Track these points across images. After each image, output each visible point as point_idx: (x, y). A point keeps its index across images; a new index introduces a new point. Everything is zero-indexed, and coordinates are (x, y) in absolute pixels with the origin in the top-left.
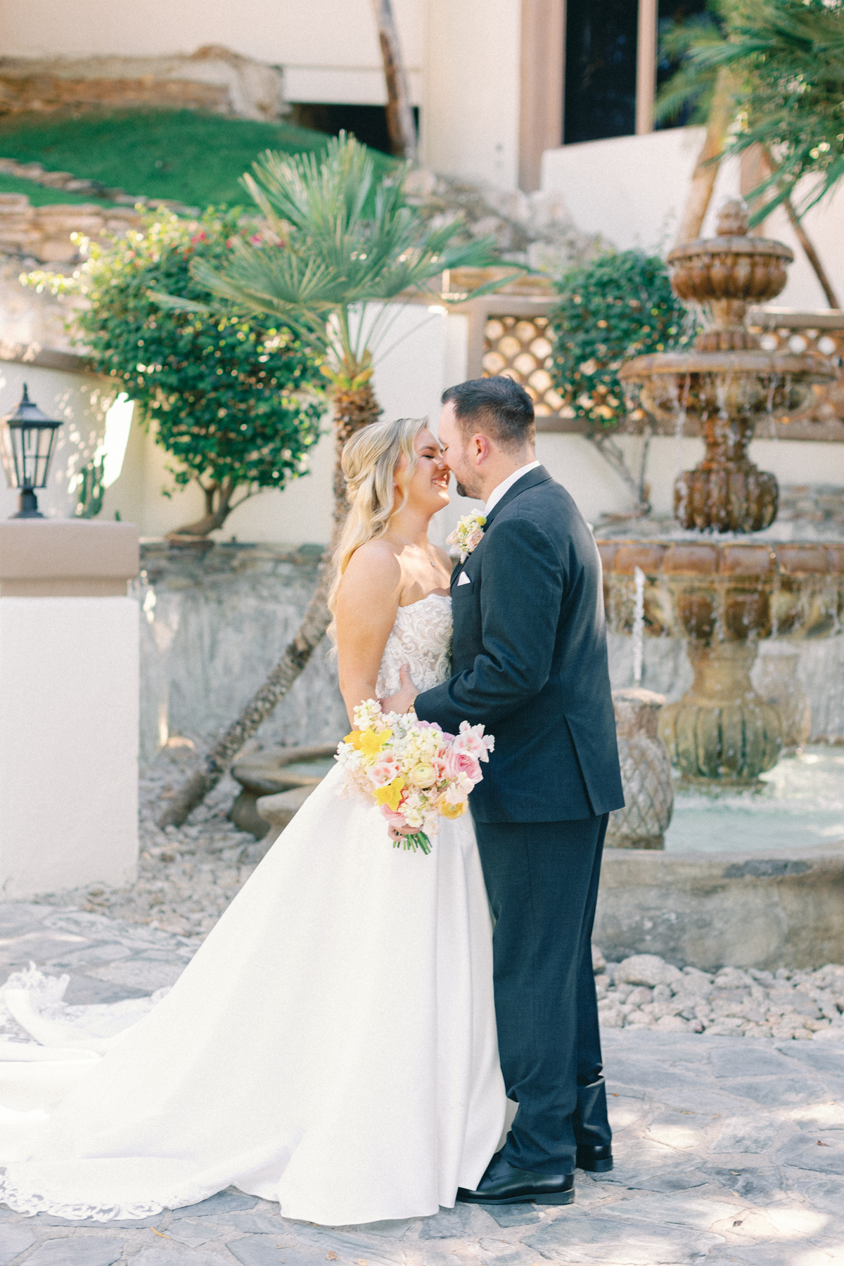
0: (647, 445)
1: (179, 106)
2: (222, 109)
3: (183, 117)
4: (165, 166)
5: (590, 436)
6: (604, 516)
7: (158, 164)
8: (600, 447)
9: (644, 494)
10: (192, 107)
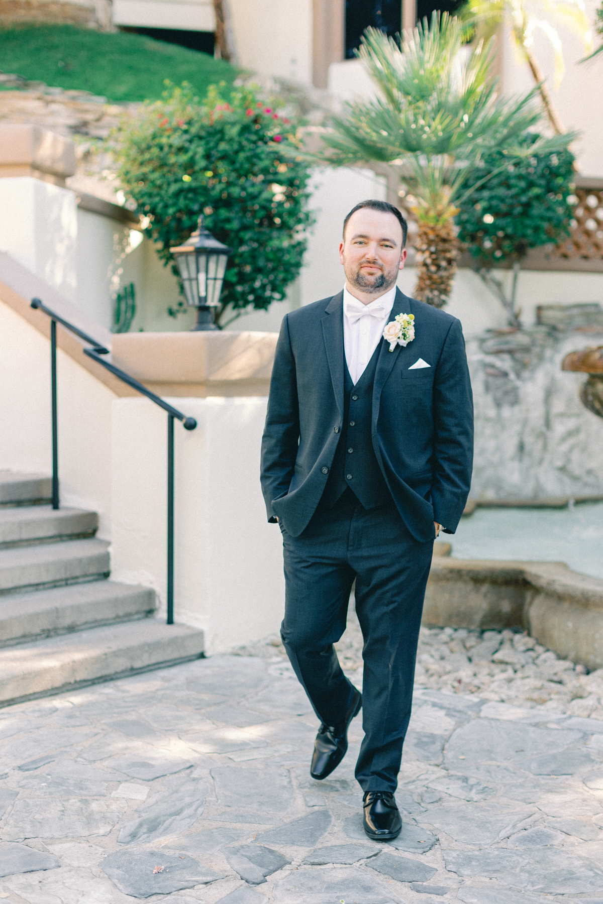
0: (515, 278)
1: (60, 21)
2: (92, 25)
3: (67, 30)
4: (66, 65)
5: (477, 270)
6: (489, 331)
7: (61, 64)
8: (484, 278)
9: (516, 316)
10: (70, 22)
